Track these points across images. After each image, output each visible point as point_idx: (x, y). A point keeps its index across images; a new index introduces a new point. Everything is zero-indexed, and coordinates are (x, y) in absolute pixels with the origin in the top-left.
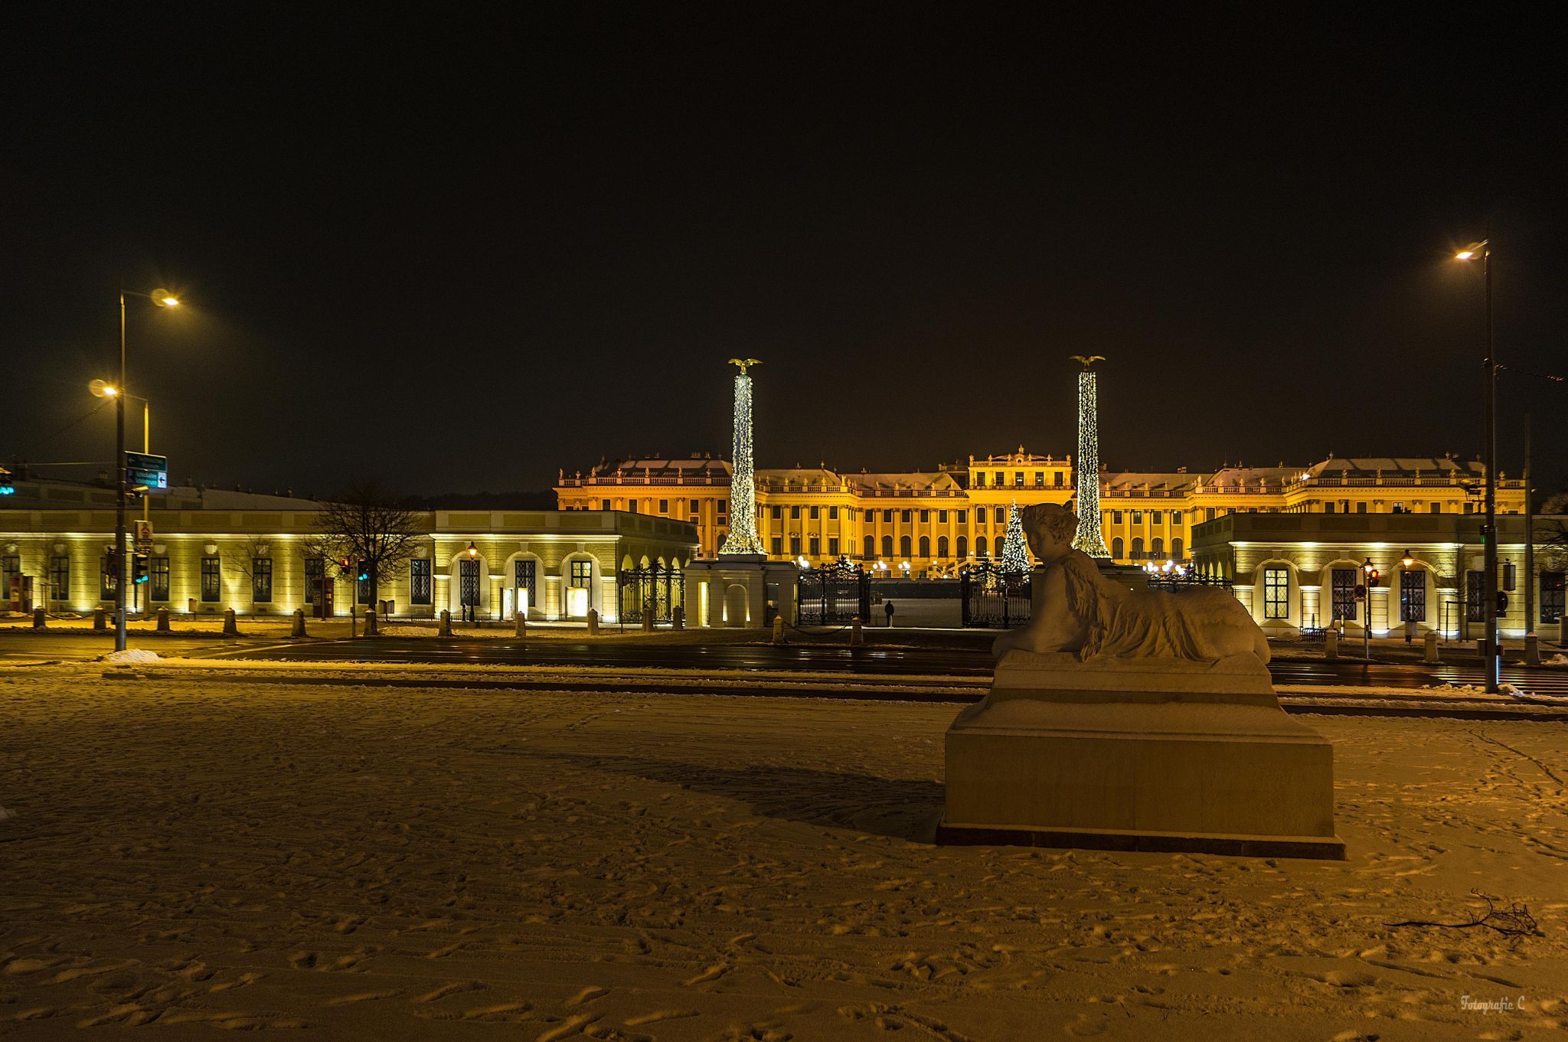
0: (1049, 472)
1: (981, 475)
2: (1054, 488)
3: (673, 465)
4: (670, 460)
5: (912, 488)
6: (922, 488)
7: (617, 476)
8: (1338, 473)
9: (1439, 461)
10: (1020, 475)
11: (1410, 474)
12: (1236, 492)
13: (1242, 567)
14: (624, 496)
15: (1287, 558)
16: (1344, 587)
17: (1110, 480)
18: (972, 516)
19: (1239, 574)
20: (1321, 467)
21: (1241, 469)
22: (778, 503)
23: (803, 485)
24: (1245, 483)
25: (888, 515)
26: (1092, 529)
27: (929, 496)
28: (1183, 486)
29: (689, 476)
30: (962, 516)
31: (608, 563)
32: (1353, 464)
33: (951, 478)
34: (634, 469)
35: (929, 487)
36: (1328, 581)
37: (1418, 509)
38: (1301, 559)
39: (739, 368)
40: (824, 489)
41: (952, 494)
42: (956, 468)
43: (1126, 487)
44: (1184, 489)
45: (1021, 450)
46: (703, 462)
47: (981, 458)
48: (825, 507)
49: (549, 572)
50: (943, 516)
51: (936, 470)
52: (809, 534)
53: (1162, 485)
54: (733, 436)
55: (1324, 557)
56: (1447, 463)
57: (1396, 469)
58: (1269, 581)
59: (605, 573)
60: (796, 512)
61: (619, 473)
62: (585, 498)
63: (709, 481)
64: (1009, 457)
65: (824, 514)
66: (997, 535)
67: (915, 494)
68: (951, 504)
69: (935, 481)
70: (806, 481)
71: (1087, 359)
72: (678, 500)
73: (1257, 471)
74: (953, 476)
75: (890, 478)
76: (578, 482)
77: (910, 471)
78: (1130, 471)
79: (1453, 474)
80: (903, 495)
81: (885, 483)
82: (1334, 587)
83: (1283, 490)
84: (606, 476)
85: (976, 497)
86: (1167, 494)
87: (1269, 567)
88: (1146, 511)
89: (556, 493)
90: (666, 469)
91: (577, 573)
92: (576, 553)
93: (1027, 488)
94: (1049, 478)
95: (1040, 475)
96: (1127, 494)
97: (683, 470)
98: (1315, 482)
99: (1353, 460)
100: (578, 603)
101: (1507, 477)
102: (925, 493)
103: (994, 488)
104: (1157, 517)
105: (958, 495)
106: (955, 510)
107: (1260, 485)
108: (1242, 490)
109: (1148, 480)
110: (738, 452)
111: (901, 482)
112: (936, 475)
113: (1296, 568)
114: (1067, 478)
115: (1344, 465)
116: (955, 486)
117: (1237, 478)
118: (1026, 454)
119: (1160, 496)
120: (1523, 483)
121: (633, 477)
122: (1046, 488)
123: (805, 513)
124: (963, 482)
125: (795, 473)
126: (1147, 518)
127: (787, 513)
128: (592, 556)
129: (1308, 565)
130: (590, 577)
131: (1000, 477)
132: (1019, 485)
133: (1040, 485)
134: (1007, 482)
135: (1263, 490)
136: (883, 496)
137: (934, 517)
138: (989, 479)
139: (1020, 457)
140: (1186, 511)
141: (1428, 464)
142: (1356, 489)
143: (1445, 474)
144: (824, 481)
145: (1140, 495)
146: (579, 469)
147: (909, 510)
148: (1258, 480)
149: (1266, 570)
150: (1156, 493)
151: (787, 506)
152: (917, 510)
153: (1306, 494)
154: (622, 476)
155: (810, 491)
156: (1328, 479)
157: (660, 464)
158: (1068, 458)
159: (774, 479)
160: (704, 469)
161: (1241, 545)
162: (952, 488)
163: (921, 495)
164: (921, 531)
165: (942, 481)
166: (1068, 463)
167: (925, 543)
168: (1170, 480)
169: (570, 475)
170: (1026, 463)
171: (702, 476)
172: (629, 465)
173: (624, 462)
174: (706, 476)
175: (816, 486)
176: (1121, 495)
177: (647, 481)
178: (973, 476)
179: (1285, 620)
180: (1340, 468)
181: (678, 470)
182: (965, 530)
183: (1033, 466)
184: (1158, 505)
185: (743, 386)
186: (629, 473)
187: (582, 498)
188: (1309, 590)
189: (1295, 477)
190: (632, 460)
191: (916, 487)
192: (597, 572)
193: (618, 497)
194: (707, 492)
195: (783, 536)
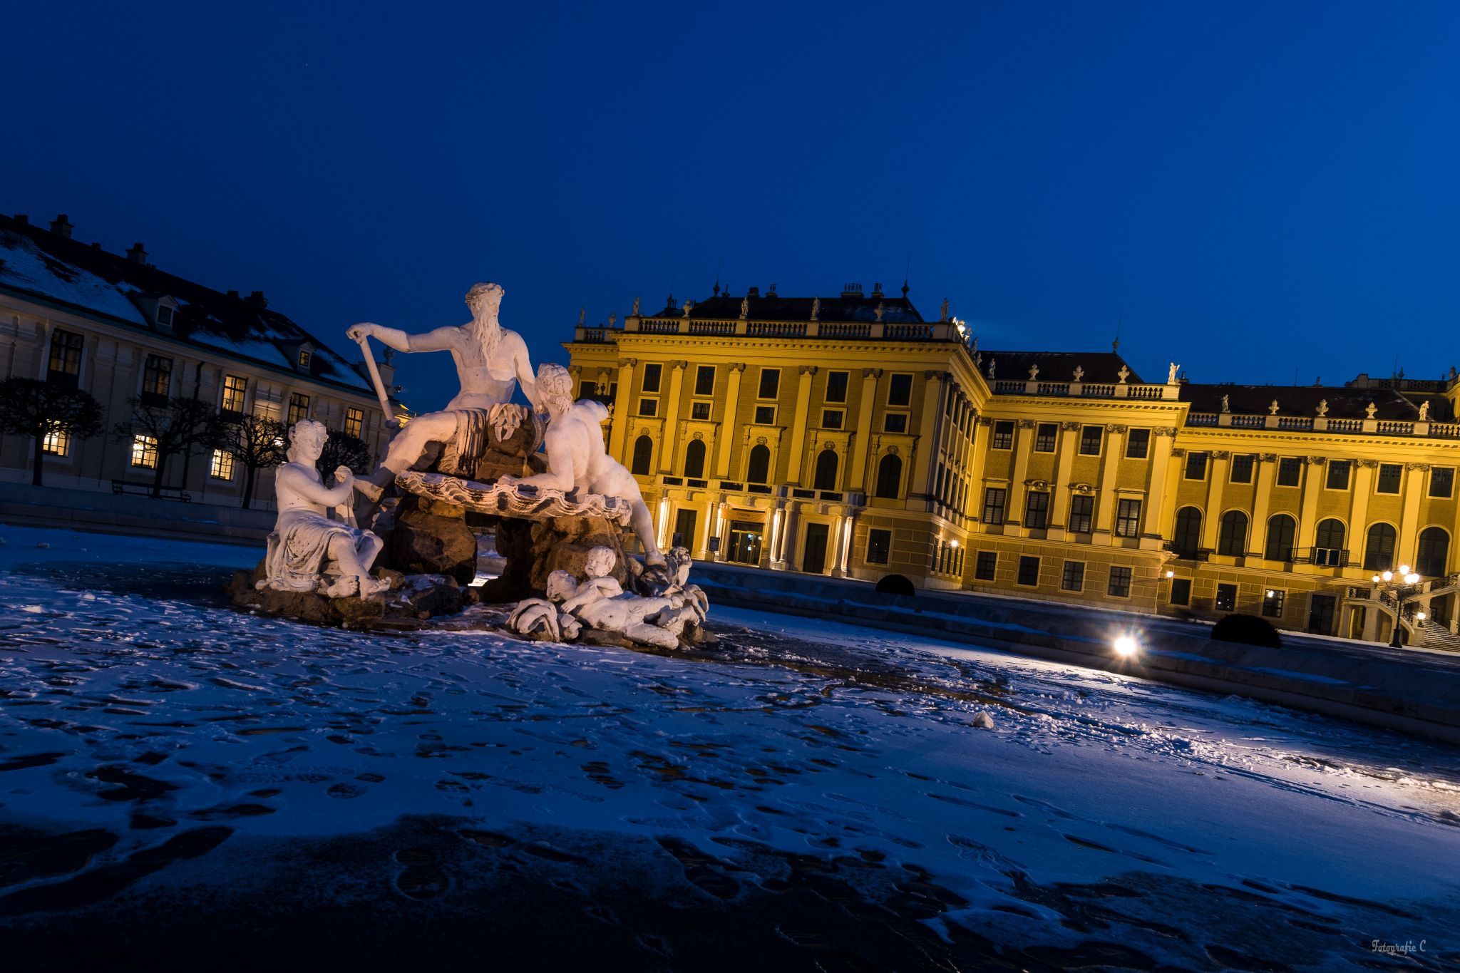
7: (682, 315)
14: (690, 359)
23: (1070, 381)
25: (1243, 469)
27: (1356, 429)
29: (830, 321)
30: (1442, 482)
40: (1121, 391)
41: (1419, 430)
42: (1403, 385)
48: (1120, 429)
50: (1390, 480)
52: (1071, 486)
60: (1047, 437)
61: (687, 309)
63: (877, 330)
65: (1115, 444)
67: (1321, 425)
68: (1414, 453)
70: (1079, 373)
72: (802, 370)
74: (1408, 396)
76: (609, 333)
80: (1290, 425)
84: (659, 314)
102: (1347, 423)
106: (1422, 467)
121: (713, 317)
123: (1070, 441)
127: (1027, 438)
136: (1238, 421)
137: (1364, 480)
147: (1303, 460)
151: (1029, 425)
155: (1087, 393)
163: (1338, 427)
164: (1325, 507)
165: (1386, 403)
167: (1331, 534)
171: (864, 320)
174: (873, 321)
175: (1103, 384)
182: (1443, 512)
193: (676, 358)
194: (869, 355)
195: (1010, 486)
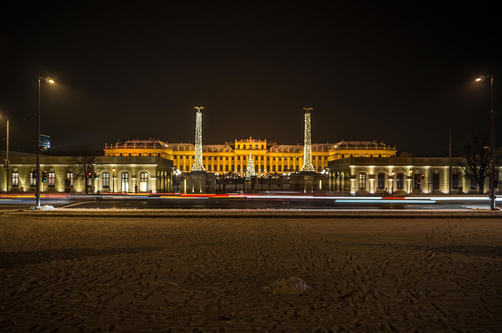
0: (260, 144)
1: (239, 146)
2: (261, 150)
3: (143, 142)
4: (142, 140)
5: (217, 149)
6: (220, 150)
7: (125, 145)
8: (345, 145)
9: (372, 142)
10: (251, 145)
11: (364, 146)
12: (315, 151)
13: (353, 173)
14: (127, 152)
15: (365, 171)
16: (381, 179)
17: (278, 147)
18: (236, 158)
19: (352, 176)
20: (340, 143)
21: (316, 144)
22: (176, 154)
23: (184, 149)
24: (318, 148)
25: (210, 158)
26: (309, 162)
27: (223, 152)
28: (299, 149)
29: (148, 145)
30: (233, 158)
31: (153, 174)
32: (349, 143)
33: (229, 147)
34: (130, 143)
35: (223, 149)
36: (377, 177)
37: (367, 156)
38: (369, 171)
39: (198, 110)
40: (190, 150)
41: (230, 151)
42: (231, 143)
43: (283, 149)
44: (299, 150)
45: (251, 138)
46: (152, 141)
47: (239, 140)
48: (191, 155)
49: (133, 177)
50: (227, 158)
51: (225, 144)
52: (186, 164)
53: (293, 149)
54: (195, 132)
55: (376, 170)
56: (374, 143)
57: (361, 144)
58: (361, 178)
59: (152, 177)
60: (181, 157)
61: (126, 144)
62: (114, 153)
63: (155, 147)
64: (247, 140)
65: (190, 158)
66: (244, 164)
67: (218, 151)
68: (230, 154)
69: (225, 147)
70: (185, 147)
71: (308, 109)
72: (145, 153)
73: (321, 145)
74: (230, 146)
75: (211, 146)
76: (111, 148)
77: (217, 144)
78: (284, 144)
79: (376, 146)
80: (215, 152)
81: (209, 148)
82: (378, 179)
83: (328, 150)
84: (121, 145)
85: (237, 152)
86: (294, 152)
87: (360, 173)
88: (288, 157)
89: (104, 151)
90: (141, 143)
91: (143, 177)
92: (142, 170)
93: (253, 150)
94: (260, 147)
95: (257, 146)
96: (283, 152)
97: (147, 144)
98: (339, 148)
99: (349, 142)
100: (143, 187)
101: (390, 147)
102: (221, 151)
103: (243, 150)
104: (292, 159)
105: (232, 152)
106: (231, 156)
107: (322, 149)
108: (317, 150)
109: (289, 147)
110: (197, 137)
111: (214, 148)
112: (225, 145)
113: (368, 173)
114: (265, 147)
115: (346, 143)
116: (231, 149)
117: (315, 147)
118: (252, 139)
119: (292, 152)
120: (395, 149)
121: (130, 146)
122: (259, 150)
123: (184, 158)
124: (233, 148)
125: (181, 145)
126: (289, 159)
127: (179, 157)
128: (148, 171)
129: (372, 173)
130: (147, 178)
131: (245, 146)
132: (251, 149)
133: (257, 149)
134: (247, 148)
135: (323, 150)
136: (209, 152)
137: (224, 159)
138: (241, 147)
139: (251, 140)
140: (300, 157)
141: (369, 143)
142: (350, 150)
143: (374, 146)
144: (190, 147)
145: (286, 152)
146: (112, 143)
147: (217, 156)
148: (321, 147)
149: (359, 174)
150: (291, 151)
151: (179, 155)
152: (219, 156)
153: (336, 152)
154: (126, 145)
155: (186, 150)
156: (342, 147)
157: (139, 142)
158: (265, 140)
159: (175, 147)
160: (153, 143)
161: (352, 167)
162: (230, 149)
163: (220, 152)
164: (220, 163)
165: (226, 147)
166: (265, 142)
167: (221, 167)
168: (295, 147)
169: (109, 145)
170: (252, 142)
171: (153, 146)
172: (129, 142)
173: (127, 141)
174: (154, 146)
175: (188, 149)
176: (281, 152)
177: (135, 147)
178: (236, 146)
179: (365, 190)
180: (345, 144)
181: (145, 144)
182: (233, 163)
183: (255, 142)
184: (292, 155)
185: (199, 115)
186: (128, 144)
187: (113, 153)
188: (372, 180)
189: (332, 147)
190: (130, 140)
191: (219, 149)
192: (149, 176)
193: (125, 152)
194: (154, 151)
195: (177, 165)
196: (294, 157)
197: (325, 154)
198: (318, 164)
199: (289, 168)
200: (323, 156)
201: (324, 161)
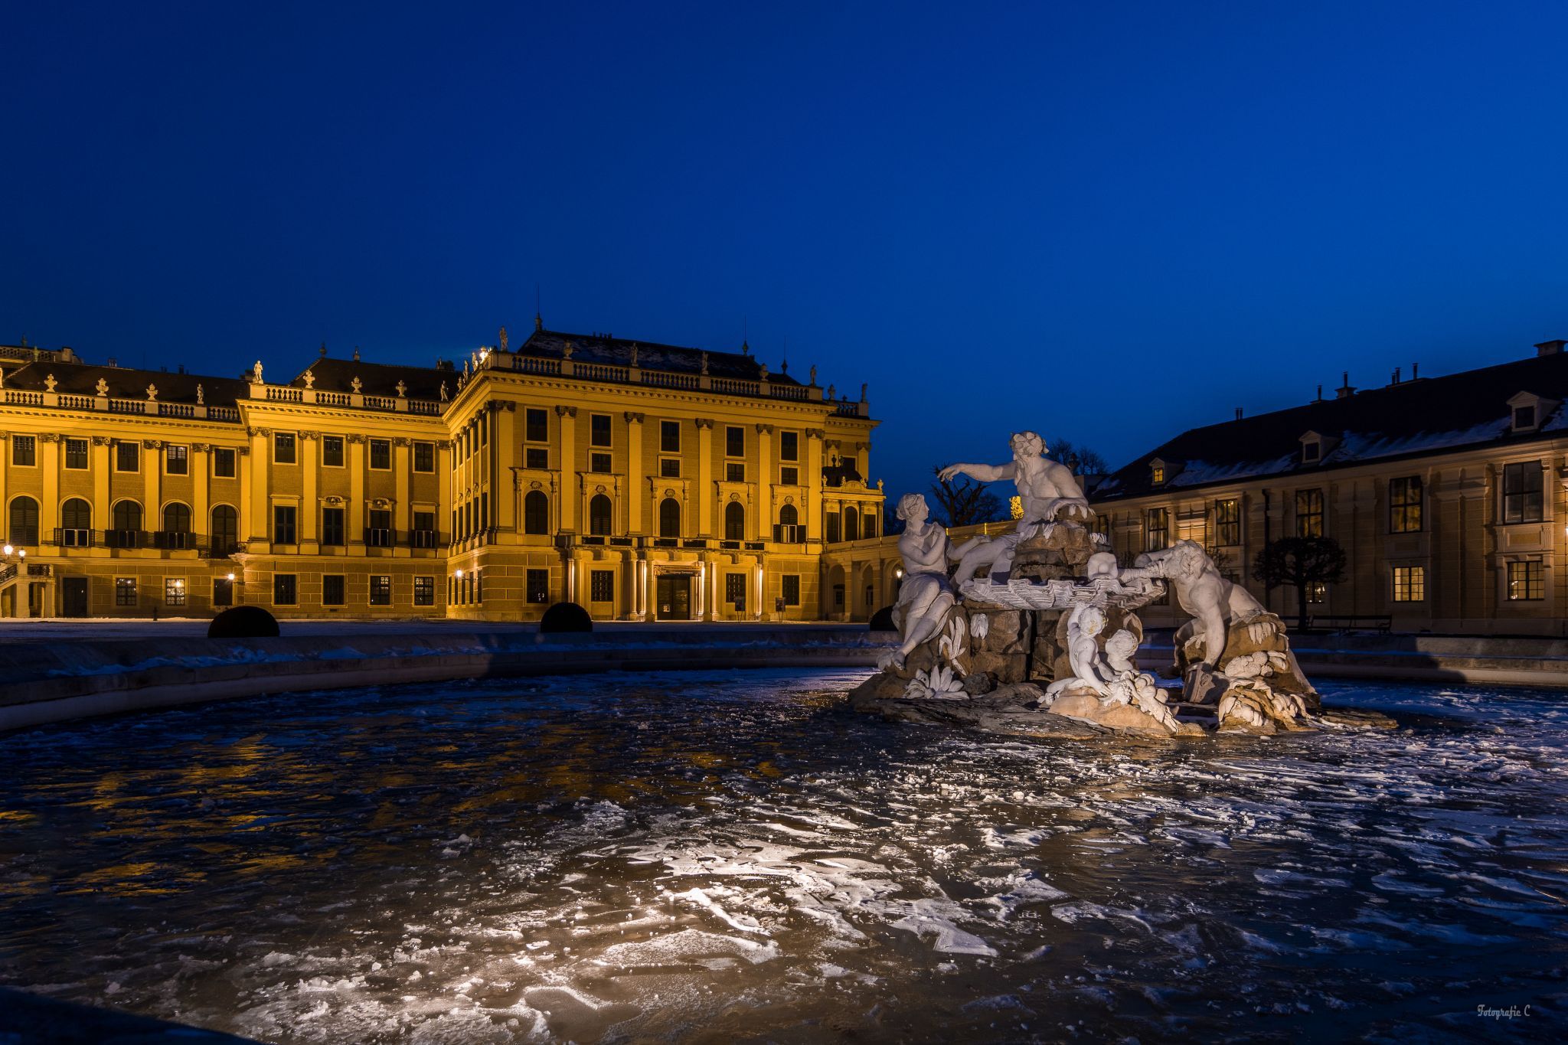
12: (344, 404)
24: (364, 390)
79: (764, 374)
86: (200, 413)
88: (149, 446)
96: (101, 404)
104: (177, 461)
107: (393, 394)
108: (356, 400)
119: (185, 415)
126: (152, 461)
135: (401, 407)
140: (244, 451)
150: (174, 408)
153: (487, 389)
156: (534, 358)
176: (86, 406)
184: (178, 433)
196: (197, 447)
197: (415, 429)
198: (366, 496)
199: (152, 521)
200: (400, 442)
201: (411, 476)
